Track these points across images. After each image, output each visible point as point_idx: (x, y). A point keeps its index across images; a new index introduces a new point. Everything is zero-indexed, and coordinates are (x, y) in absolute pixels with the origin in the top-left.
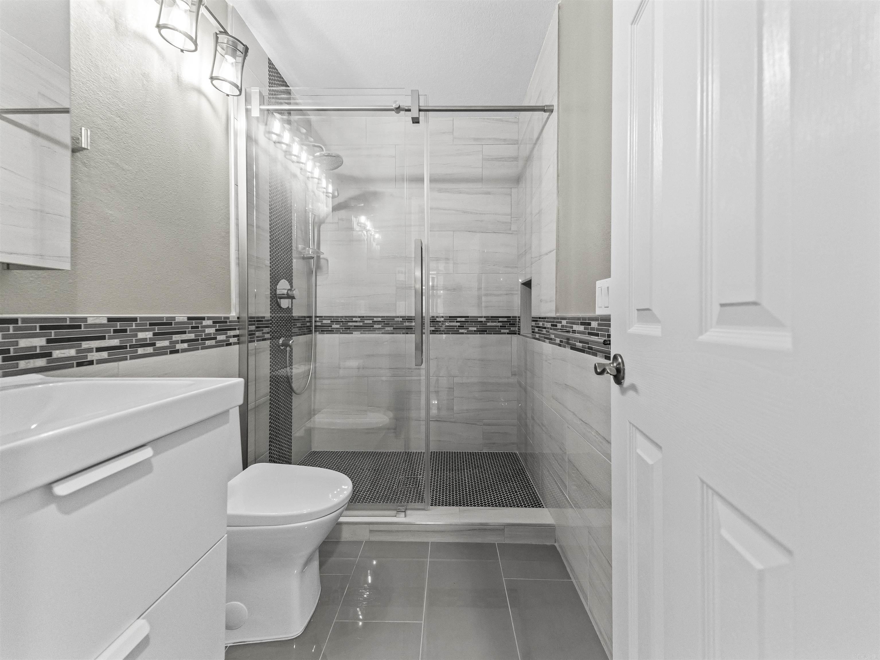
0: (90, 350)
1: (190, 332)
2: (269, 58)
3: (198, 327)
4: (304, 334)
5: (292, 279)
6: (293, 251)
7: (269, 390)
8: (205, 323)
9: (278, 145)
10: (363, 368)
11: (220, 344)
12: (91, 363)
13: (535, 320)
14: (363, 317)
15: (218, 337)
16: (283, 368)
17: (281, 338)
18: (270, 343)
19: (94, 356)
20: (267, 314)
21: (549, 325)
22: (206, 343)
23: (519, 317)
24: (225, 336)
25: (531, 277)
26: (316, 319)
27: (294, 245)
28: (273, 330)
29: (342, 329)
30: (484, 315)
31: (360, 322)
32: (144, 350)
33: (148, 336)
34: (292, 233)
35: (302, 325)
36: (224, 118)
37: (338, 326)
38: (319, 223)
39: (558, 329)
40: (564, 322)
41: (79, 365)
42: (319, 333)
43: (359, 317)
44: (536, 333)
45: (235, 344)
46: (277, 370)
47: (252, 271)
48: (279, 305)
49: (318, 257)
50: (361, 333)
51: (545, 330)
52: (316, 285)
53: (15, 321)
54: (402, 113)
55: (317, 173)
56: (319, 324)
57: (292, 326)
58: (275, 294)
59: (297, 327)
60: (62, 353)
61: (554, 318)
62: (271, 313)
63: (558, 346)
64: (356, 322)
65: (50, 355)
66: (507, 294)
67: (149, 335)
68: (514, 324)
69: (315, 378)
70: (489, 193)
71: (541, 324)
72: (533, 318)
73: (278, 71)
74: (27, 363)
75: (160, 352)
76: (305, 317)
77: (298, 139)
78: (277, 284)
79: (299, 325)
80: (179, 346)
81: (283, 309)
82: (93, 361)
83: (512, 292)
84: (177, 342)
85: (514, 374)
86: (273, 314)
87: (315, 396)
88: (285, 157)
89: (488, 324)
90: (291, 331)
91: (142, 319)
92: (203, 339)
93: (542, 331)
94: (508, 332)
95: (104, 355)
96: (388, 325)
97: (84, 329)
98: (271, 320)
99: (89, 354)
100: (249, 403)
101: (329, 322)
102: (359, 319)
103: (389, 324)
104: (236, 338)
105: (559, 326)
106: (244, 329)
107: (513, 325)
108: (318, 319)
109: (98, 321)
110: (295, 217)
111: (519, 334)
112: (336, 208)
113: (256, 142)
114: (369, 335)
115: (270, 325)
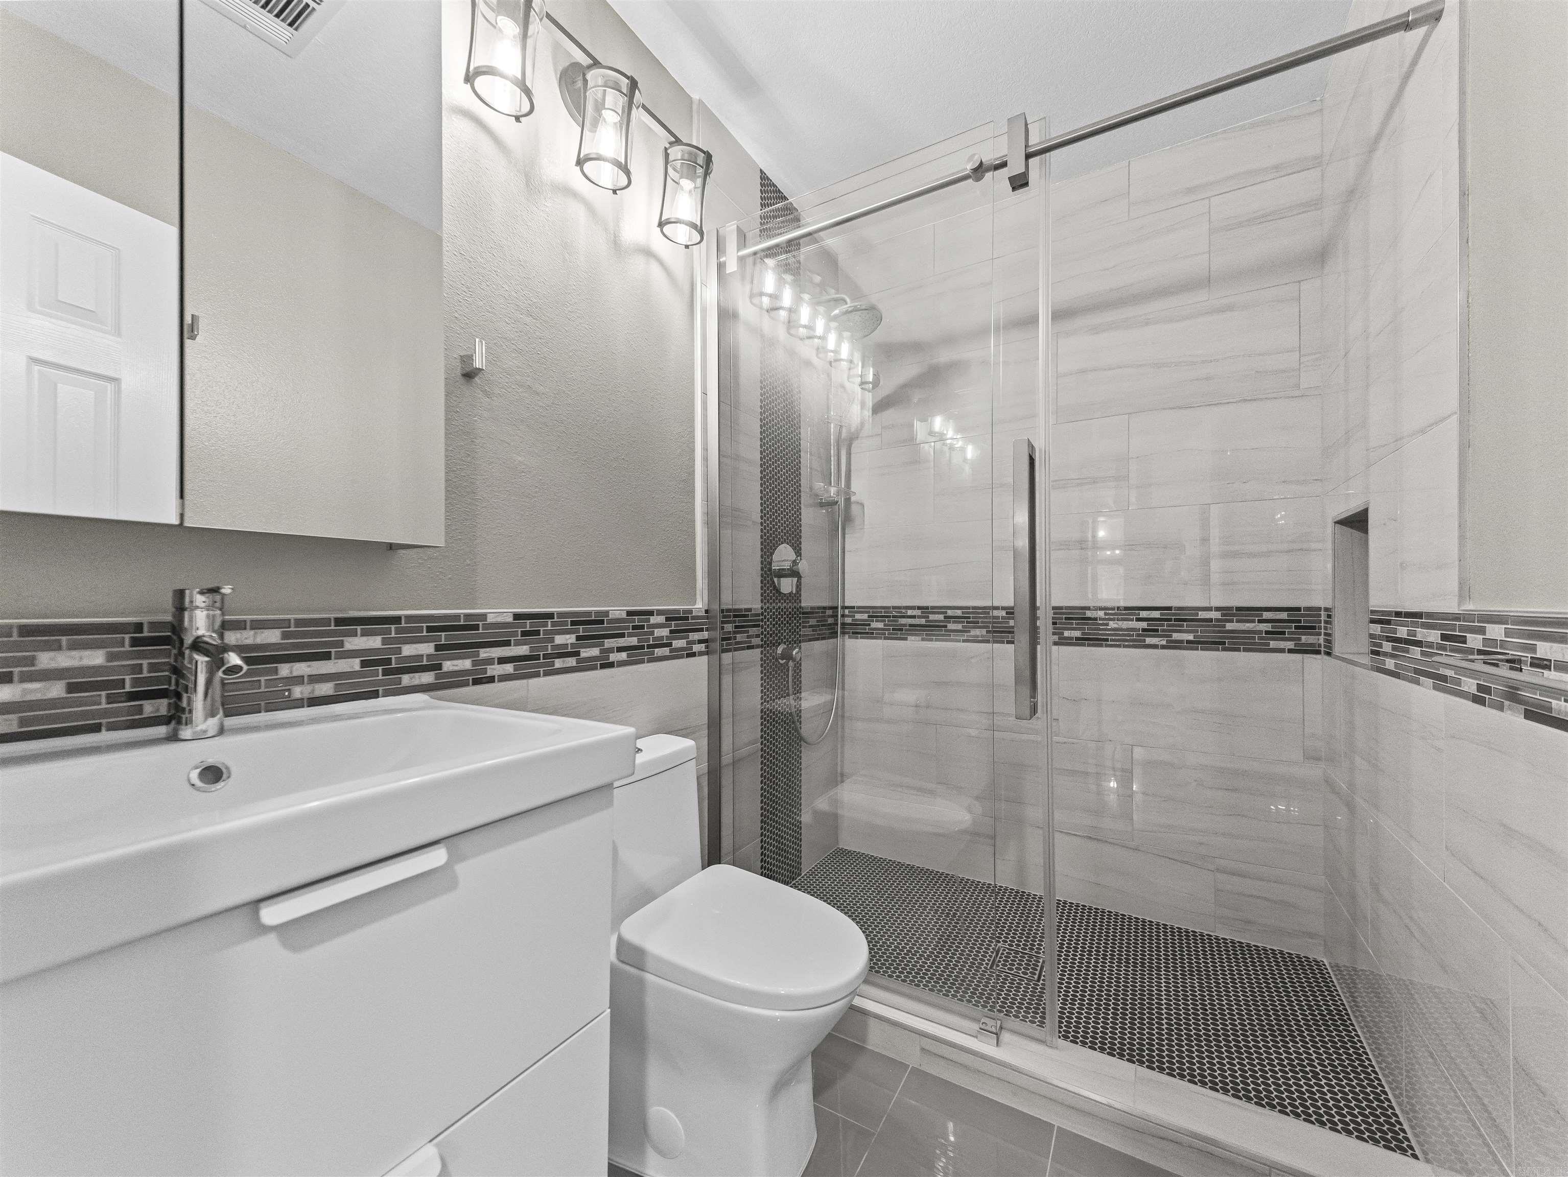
0: (490, 661)
1: (630, 635)
2: (761, 170)
3: (642, 627)
4: (824, 639)
5: (800, 543)
6: (802, 494)
7: (759, 734)
8: (654, 620)
9: (773, 313)
10: (927, 707)
11: (676, 655)
12: (491, 680)
13: (1382, 619)
14: (927, 608)
15: (674, 642)
16: (785, 697)
17: (779, 644)
18: (762, 654)
19: (495, 670)
20: (756, 605)
21: (1434, 636)
22: (656, 652)
23: (1326, 609)
24: (684, 641)
25: (1367, 503)
26: (844, 612)
27: (803, 482)
28: (765, 631)
29: (889, 630)
30: (1215, 603)
31: (919, 617)
32: (564, 661)
33: (569, 642)
34: (800, 463)
35: (818, 621)
36: (687, 288)
37: (880, 625)
38: (849, 441)
39: (1471, 651)
40: (1496, 632)
41: (476, 682)
42: (850, 637)
43: (919, 608)
44: (1386, 654)
45: (701, 654)
46: (774, 700)
47: (727, 533)
48: (778, 591)
49: (848, 501)
50: (923, 640)
51: (1419, 649)
52: (844, 552)
53: (396, 620)
54: (989, 175)
55: (845, 350)
56: (848, 620)
57: (800, 623)
58: (770, 569)
59: (811, 626)
60: (454, 665)
61: (1456, 617)
62: (762, 602)
63: (1470, 703)
64: (913, 617)
65: (439, 667)
66: (1288, 551)
67: (570, 639)
68: (1314, 628)
69: (843, 717)
70: (1230, 308)
71: (1402, 632)
72: (1373, 612)
73: (777, 187)
74: (411, 679)
75: (586, 666)
76: (824, 608)
77: (808, 295)
78: (772, 554)
79: (813, 622)
80: (614, 657)
81: (785, 594)
82: (494, 676)
83: (1305, 546)
84: (611, 650)
85: (1312, 757)
86: (765, 604)
87: (842, 747)
88: (789, 333)
89: (1229, 626)
90: (798, 632)
91: (561, 615)
92: (649, 647)
93: (1408, 652)
94: (1292, 647)
95: (509, 668)
96: (975, 624)
97: (482, 630)
98: (762, 614)
99: (488, 667)
100: (723, 754)
101: (865, 616)
102: (918, 612)
103: (978, 622)
104: (703, 645)
105: (1474, 641)
106: (714, 629)
107: (1311, 629)
108: (847, 612)
109: (500, 619)
110: (806, 434)
111: (1328, 654)
112: (878, 408)
113: (735, 316)
114: (938, 643)
115: (761, 623)
